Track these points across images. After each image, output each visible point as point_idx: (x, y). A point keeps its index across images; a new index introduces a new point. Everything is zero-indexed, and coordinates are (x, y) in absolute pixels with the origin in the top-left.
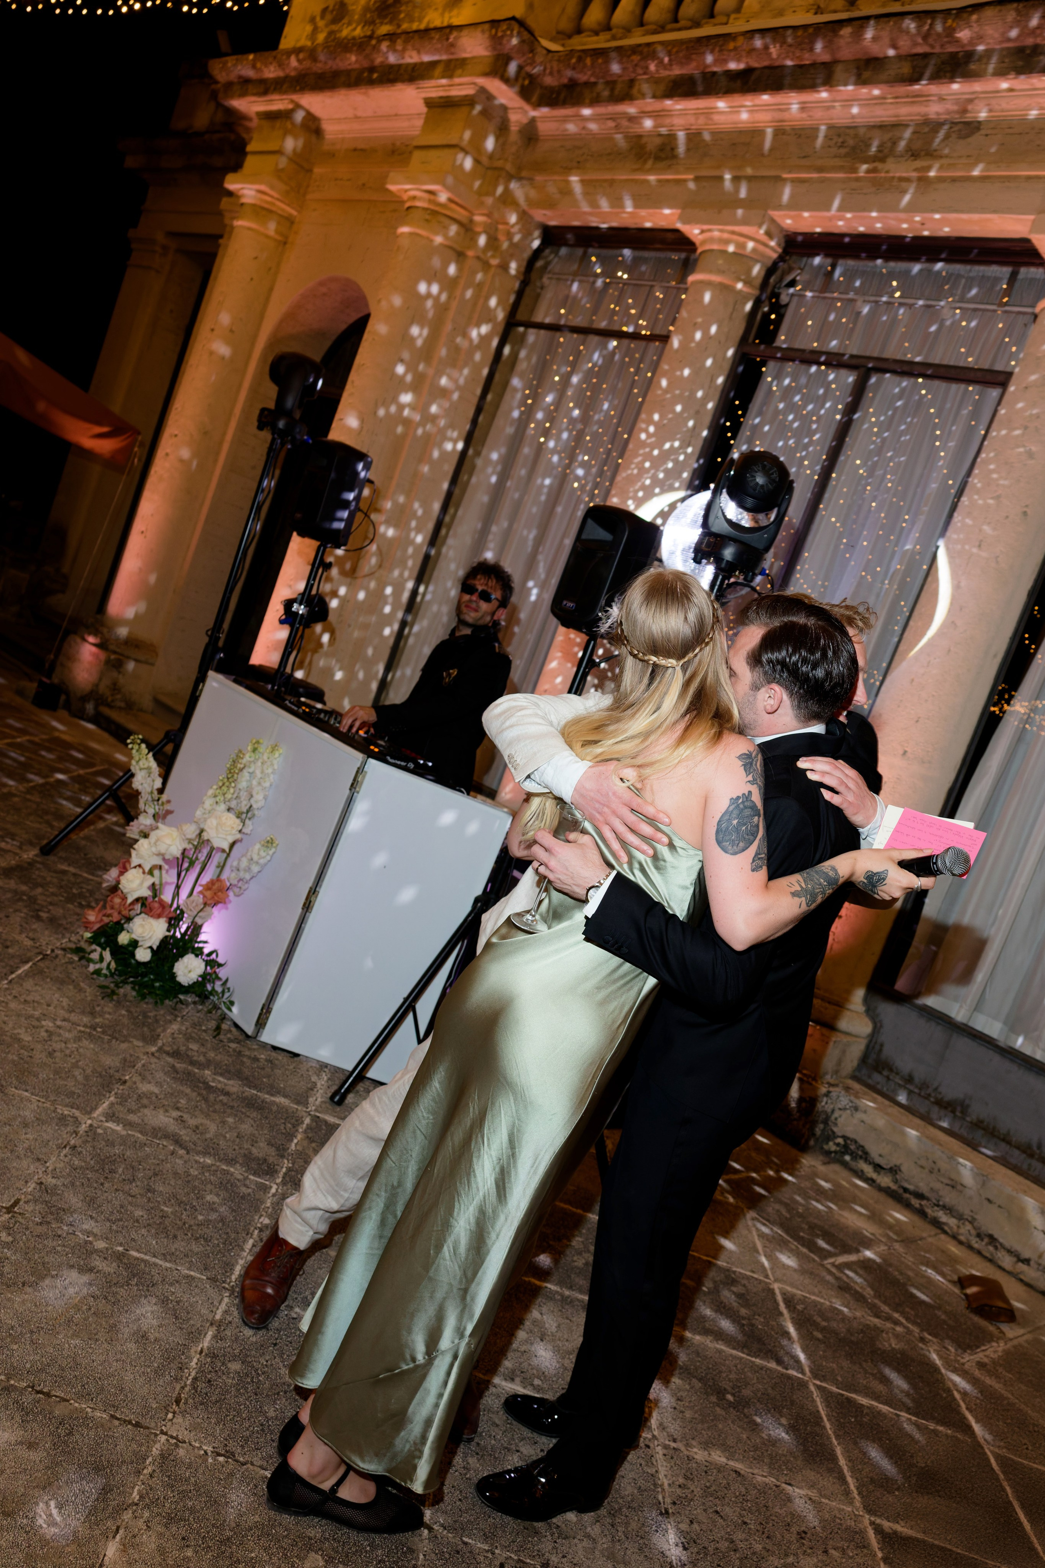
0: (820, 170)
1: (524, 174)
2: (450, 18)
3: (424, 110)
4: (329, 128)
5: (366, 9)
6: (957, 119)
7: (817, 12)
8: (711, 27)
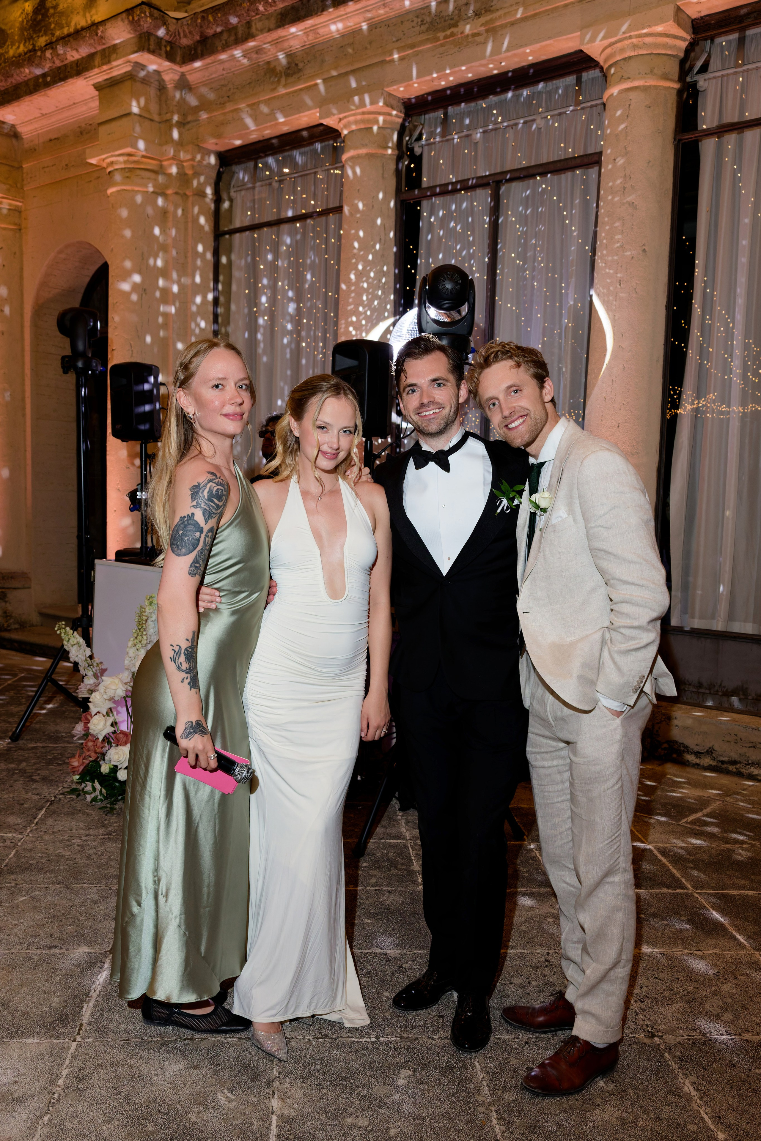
0: (412, 46)
1: (190, 118)
2: (91, 17)
3: (96, 93)
4: (24, 130)
5: (22, 29)
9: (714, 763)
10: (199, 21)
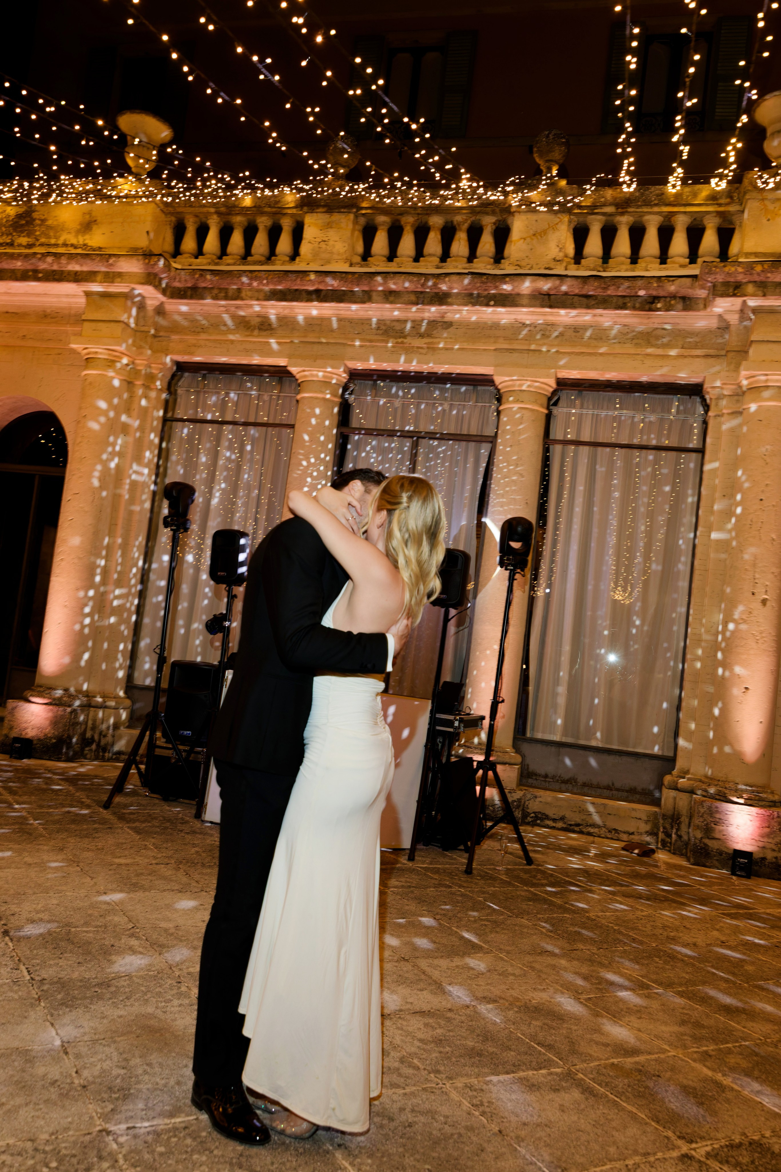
3: (85, 297)
6: (439, 319)
7: (351, 265)
8: (283, 264)
9: (564, 826)
10: (197, 276)
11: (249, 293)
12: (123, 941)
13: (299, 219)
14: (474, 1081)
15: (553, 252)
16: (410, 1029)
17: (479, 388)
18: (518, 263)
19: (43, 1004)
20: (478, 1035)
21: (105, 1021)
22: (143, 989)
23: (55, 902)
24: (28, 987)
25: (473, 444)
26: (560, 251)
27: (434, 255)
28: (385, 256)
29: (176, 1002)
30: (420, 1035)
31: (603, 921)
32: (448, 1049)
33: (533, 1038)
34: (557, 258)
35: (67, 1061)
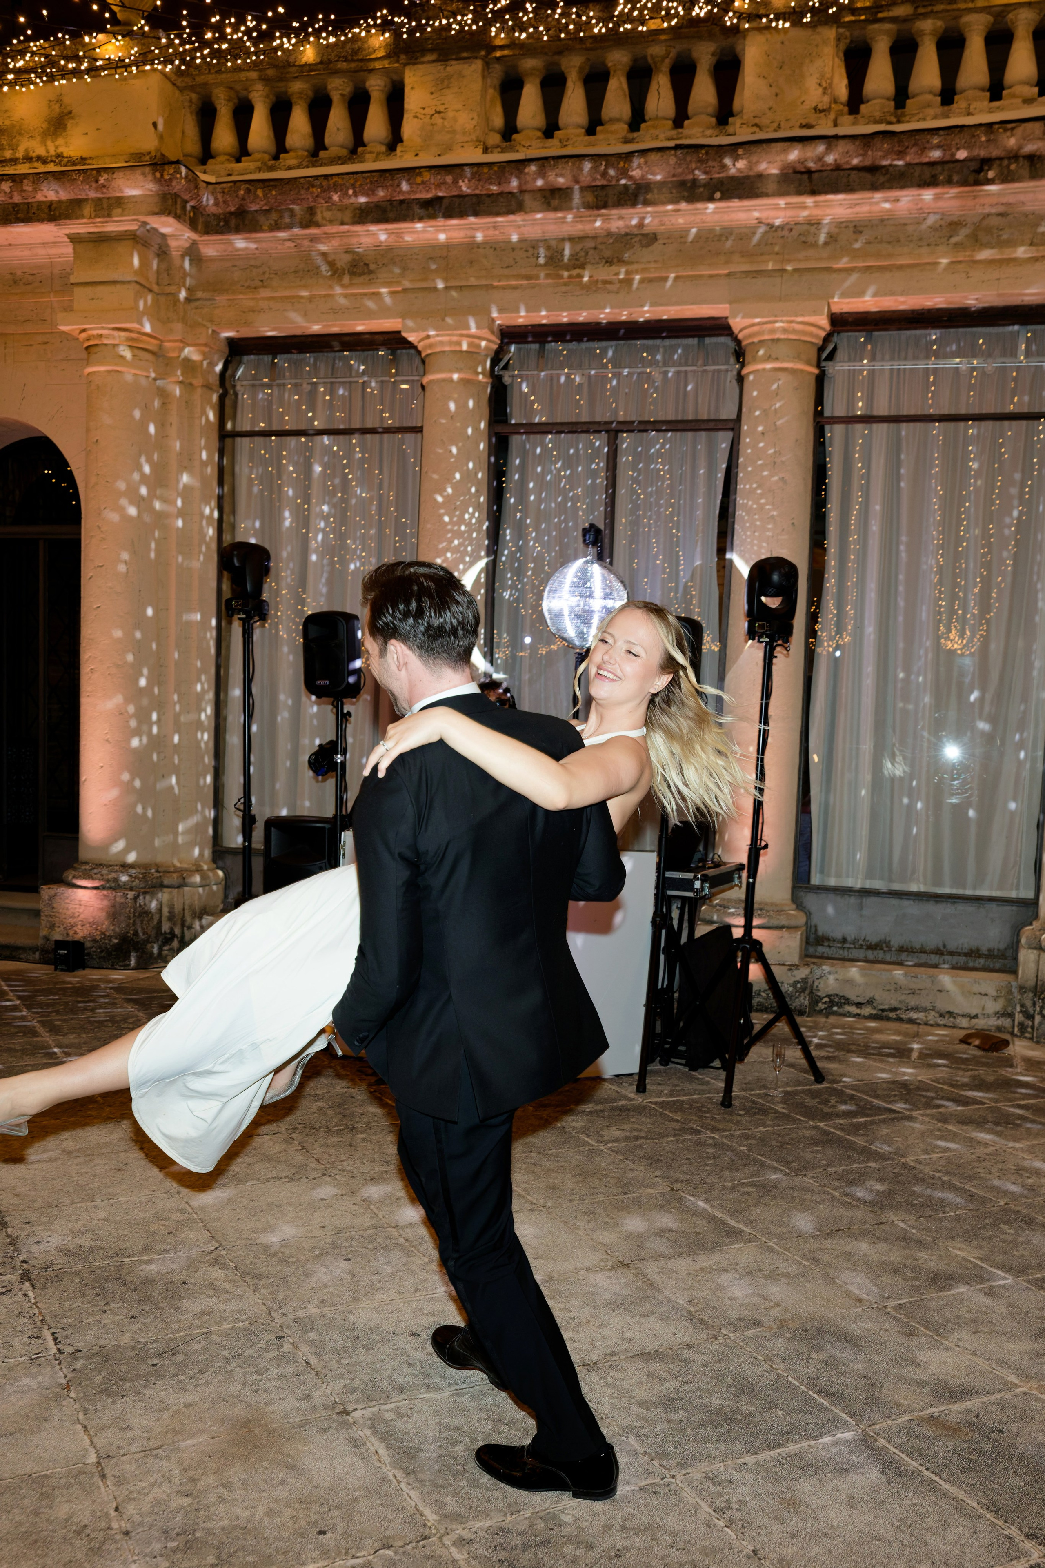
0: (527, 277)
1: (200, 295)
3: (70, 244)
6: (636, 231)
7: (486, 150)
8: (376, 159)
9: (874, 1012)
10: (242, 192)
11: (328, 215)
12: (200, 1273)
13: (395, 77)
14: (719, 1467)
15: (814, 95)
16: (626, 1385)
17: (708, 340)
18: (757, 121)
19: (72, 1394)
20: (729, 1386)
21: (166, 1415)
22: (225, 1353)
23: (102, 1215)
24: (53, 1367)
25: (703, 434)
26: (824, 93)
27: (618, 120)
28: (539, 129)
29: (274, 1372)
30: (641, 1394)
31: (927, 1170)
32: (682, 1414)
33: (811, 1382)
34: (820, 107)
35: (103, 1489)
